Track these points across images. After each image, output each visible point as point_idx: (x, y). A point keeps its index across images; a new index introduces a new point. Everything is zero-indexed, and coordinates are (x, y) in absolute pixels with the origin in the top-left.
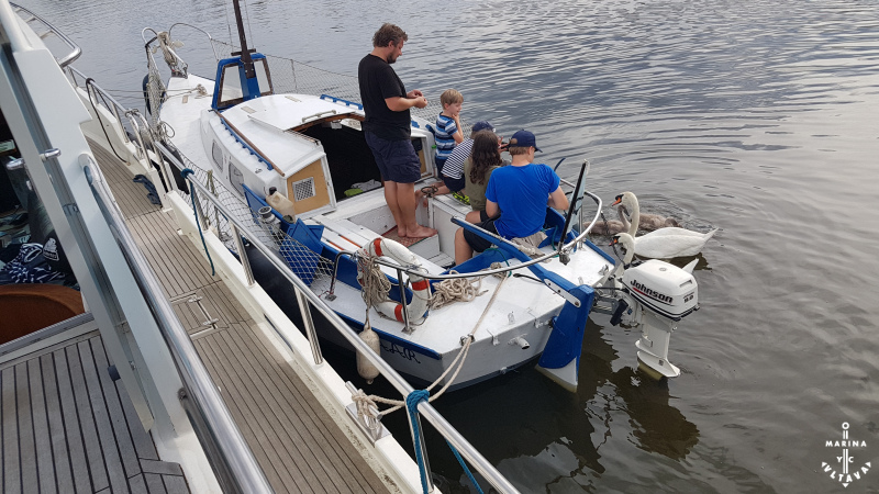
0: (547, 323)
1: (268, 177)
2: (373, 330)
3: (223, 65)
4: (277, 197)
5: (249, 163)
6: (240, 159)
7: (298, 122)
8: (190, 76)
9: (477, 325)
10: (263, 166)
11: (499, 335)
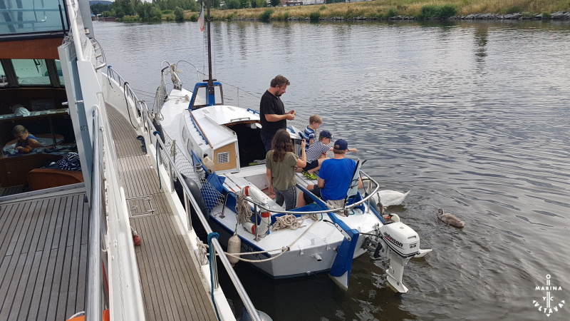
0: (334, 249)
1: (205, 148)
2: (238, 236)
3: (198, 86)
4: (207, 159)
5: (197, 139)
6: (194, 138)
7: (228, 121)
8: (183, 90)
9: (294, 243)
10: (204, 142)
11: (304, 250)
